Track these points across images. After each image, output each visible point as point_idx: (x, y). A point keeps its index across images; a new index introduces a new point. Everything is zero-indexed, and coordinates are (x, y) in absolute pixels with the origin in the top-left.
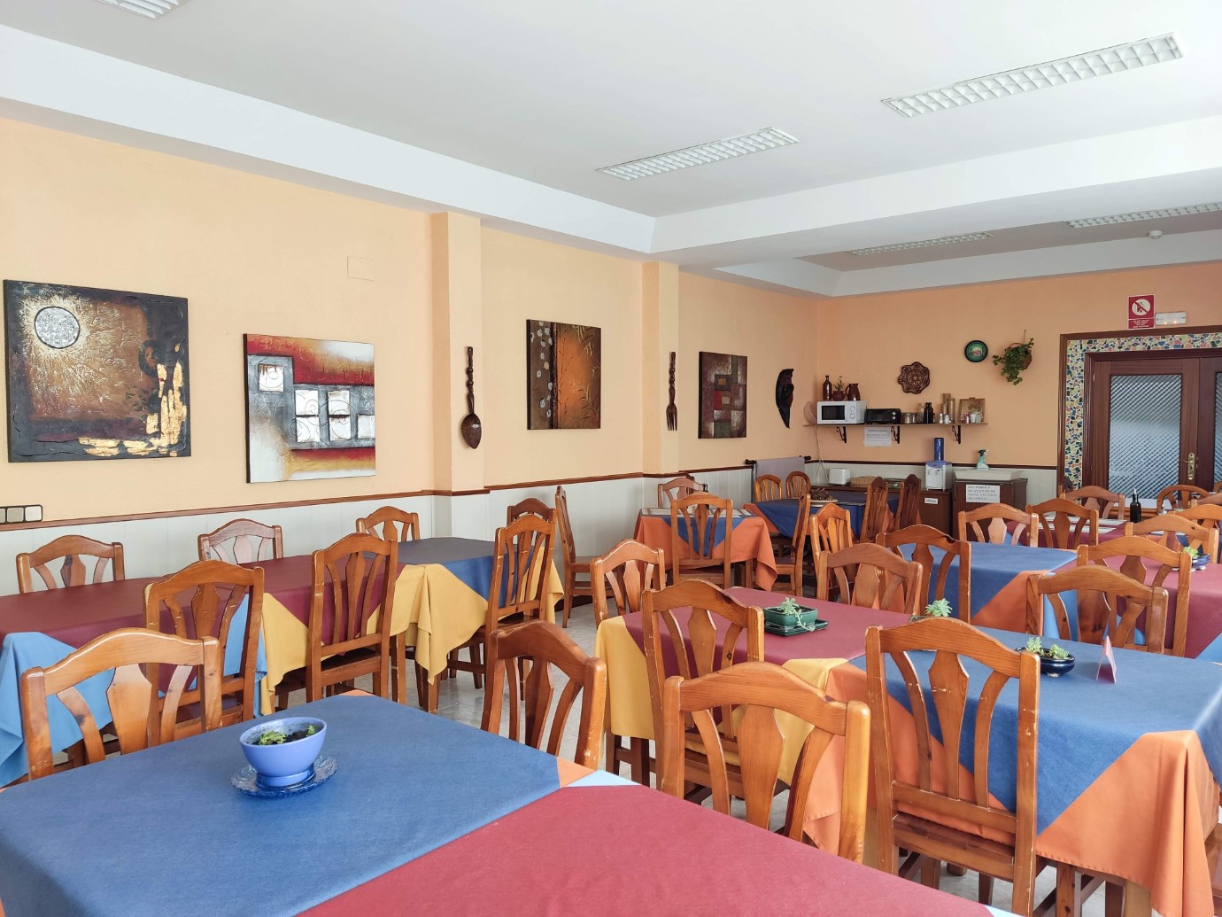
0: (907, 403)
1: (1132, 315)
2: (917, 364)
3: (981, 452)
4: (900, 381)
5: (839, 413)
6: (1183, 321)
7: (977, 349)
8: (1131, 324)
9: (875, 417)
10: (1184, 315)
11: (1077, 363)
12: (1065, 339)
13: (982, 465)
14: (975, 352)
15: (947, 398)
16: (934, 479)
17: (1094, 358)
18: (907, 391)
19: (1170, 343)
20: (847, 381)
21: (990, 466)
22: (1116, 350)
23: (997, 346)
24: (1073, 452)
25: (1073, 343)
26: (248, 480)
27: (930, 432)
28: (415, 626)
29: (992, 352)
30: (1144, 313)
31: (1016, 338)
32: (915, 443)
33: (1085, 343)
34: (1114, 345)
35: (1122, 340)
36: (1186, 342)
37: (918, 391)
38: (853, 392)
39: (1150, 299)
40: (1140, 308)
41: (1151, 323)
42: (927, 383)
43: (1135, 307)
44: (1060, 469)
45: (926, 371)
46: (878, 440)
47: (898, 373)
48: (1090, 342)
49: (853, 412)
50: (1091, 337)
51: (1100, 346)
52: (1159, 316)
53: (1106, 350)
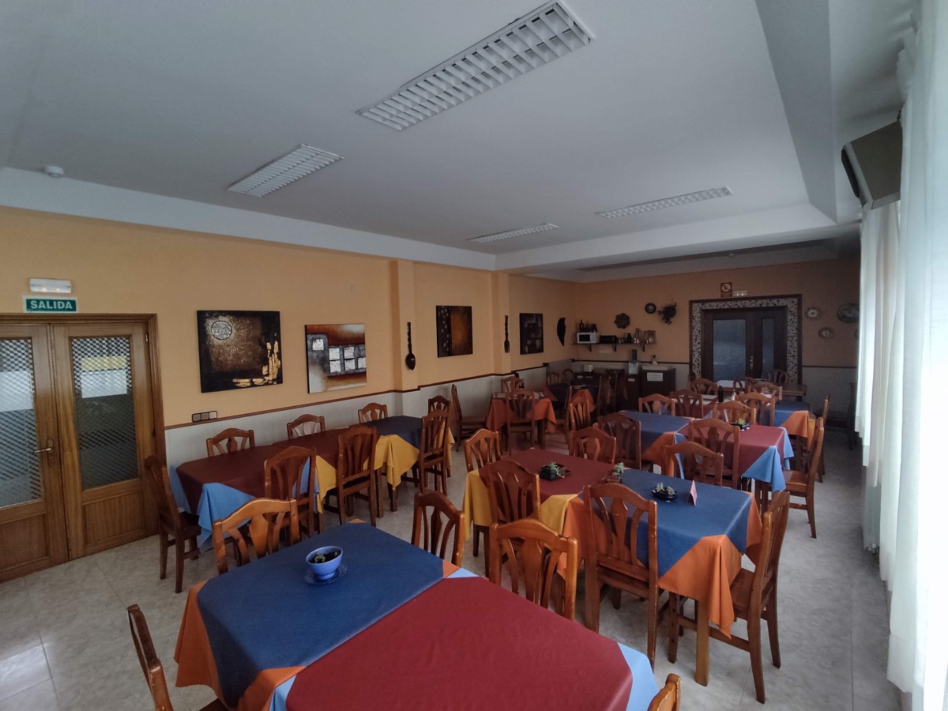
0: (619, 333)
1: (722, 291)
2: (623, 314)
3: (654, 356)
4: (616, 322)
5: (587, 338)
6: (746, 294)
7: (651, 307)
8: (722, 296)
9: (604, 340)
10: (746, 291)
11: (697, 314)
12: (691, 302)
13: (655, 363)
14: (650, 309)
15: (638, 331)
16: (633, 369)
17: (705, 312)
18: (619, 327)
19: (740, 304)
20: (591, 322)
21: (658, 363)
22: (715, 308)
23: (660, 306)
24: (696, 356)
25: (695, 305)
26: (309, 392)
27: (630, 347)
28: (385, 464)
29: (657, 310)
30: (727, 291)
31: (668, 302)
32: (623, 352)
33: (700, 305)
34: (714, 306)
35: (718, 303)
36: (748, 304)
37: (624, 327)
38: (593, 328)
39: (730, 284)
40: (726, 288)
41: (731, 295)
42: (628, 323)
43: (723, 287)
44: (691, 364)
45: (628, 318)
46: (606, 351)
47: (615, 319)
48: (703, 304)
49: (594, 337)
50: (703, 302)
51: (707, 306)
52: (734, 292)
53: (710, 308)
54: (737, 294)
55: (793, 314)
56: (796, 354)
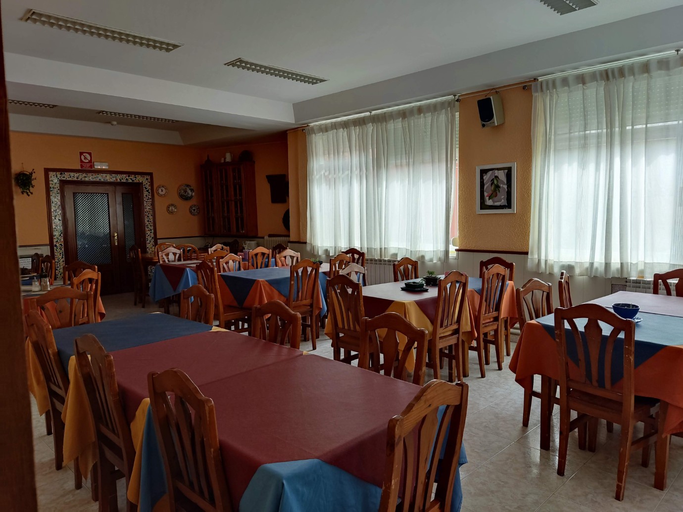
1: (82, 161)
6: (107, 168)
8: (82, 166)
10: (107, 164)
11: (55, 185)
12: (47, 171)
17: (63, 183)
19: (101, 178)
22: (75, 179)
24: (57, 235)
25: (51, 174)
30: (87, 161)
33: (58, 174)
34: (74, 176)
35: (78, 174)
36: (108, 178)
39: (90, 154)
41: (91, 166)
43: (83, 157)
48: (61, 174)
50: (62, 171)
51: (67, 176)
52: (95, 163)
53: (70, 179)
54: (98, 166)
55: (147, 191)
56: (152, 228)
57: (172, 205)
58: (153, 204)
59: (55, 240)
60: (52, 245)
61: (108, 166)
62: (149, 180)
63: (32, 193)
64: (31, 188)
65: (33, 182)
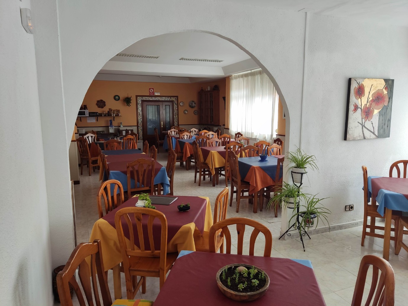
0: (99, 110)
1: (150, 92)
2: (102, 100)
3: (121, 123)
4: (97, 105)
5: (84, 113)
9: (91, 115)
11: (139, 102)
12: (137, 96)
14: (116, 98)
15: (110, 110)
17: (143, 101)
18: (99, 107)
19: (157, 99)
23: (122, 97)
24: (140, 122)
32: (102, 122)
35: (148, 97)
36: (160, 99)
37: (102, 107)
38: (85, 107)
39: (153, 89)
42: (105, 105)
45: (104, 102)
47: (96, 102)
48: (142, 98)
49: (87, 113)
52: (155, 93)
53: (145, 99)
54: (156, 94)
55: (176, 104)
56: (177, 120)
57: (186, 110)
58: (178, 110)
59: (139, 124)
60: (138, 126)
61: (160, 94)
62: (176, 99)
63: (130, 106)
64: (130, 104)
65: (131, 101)
